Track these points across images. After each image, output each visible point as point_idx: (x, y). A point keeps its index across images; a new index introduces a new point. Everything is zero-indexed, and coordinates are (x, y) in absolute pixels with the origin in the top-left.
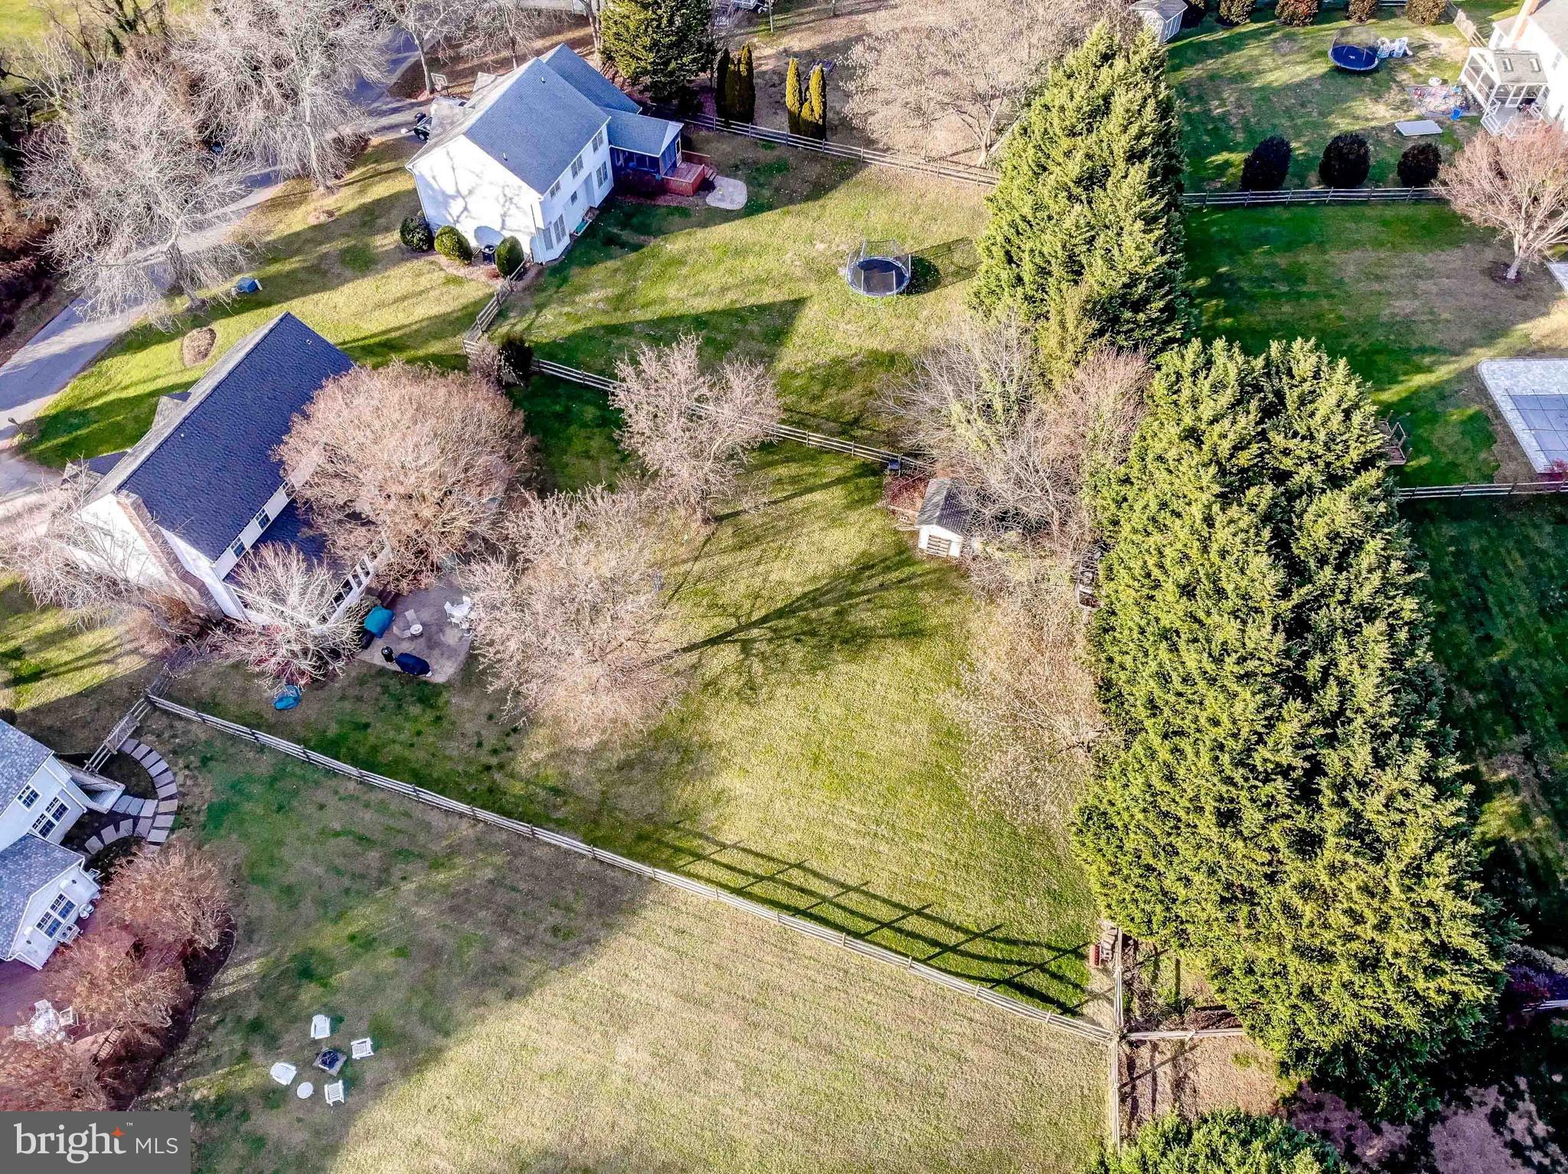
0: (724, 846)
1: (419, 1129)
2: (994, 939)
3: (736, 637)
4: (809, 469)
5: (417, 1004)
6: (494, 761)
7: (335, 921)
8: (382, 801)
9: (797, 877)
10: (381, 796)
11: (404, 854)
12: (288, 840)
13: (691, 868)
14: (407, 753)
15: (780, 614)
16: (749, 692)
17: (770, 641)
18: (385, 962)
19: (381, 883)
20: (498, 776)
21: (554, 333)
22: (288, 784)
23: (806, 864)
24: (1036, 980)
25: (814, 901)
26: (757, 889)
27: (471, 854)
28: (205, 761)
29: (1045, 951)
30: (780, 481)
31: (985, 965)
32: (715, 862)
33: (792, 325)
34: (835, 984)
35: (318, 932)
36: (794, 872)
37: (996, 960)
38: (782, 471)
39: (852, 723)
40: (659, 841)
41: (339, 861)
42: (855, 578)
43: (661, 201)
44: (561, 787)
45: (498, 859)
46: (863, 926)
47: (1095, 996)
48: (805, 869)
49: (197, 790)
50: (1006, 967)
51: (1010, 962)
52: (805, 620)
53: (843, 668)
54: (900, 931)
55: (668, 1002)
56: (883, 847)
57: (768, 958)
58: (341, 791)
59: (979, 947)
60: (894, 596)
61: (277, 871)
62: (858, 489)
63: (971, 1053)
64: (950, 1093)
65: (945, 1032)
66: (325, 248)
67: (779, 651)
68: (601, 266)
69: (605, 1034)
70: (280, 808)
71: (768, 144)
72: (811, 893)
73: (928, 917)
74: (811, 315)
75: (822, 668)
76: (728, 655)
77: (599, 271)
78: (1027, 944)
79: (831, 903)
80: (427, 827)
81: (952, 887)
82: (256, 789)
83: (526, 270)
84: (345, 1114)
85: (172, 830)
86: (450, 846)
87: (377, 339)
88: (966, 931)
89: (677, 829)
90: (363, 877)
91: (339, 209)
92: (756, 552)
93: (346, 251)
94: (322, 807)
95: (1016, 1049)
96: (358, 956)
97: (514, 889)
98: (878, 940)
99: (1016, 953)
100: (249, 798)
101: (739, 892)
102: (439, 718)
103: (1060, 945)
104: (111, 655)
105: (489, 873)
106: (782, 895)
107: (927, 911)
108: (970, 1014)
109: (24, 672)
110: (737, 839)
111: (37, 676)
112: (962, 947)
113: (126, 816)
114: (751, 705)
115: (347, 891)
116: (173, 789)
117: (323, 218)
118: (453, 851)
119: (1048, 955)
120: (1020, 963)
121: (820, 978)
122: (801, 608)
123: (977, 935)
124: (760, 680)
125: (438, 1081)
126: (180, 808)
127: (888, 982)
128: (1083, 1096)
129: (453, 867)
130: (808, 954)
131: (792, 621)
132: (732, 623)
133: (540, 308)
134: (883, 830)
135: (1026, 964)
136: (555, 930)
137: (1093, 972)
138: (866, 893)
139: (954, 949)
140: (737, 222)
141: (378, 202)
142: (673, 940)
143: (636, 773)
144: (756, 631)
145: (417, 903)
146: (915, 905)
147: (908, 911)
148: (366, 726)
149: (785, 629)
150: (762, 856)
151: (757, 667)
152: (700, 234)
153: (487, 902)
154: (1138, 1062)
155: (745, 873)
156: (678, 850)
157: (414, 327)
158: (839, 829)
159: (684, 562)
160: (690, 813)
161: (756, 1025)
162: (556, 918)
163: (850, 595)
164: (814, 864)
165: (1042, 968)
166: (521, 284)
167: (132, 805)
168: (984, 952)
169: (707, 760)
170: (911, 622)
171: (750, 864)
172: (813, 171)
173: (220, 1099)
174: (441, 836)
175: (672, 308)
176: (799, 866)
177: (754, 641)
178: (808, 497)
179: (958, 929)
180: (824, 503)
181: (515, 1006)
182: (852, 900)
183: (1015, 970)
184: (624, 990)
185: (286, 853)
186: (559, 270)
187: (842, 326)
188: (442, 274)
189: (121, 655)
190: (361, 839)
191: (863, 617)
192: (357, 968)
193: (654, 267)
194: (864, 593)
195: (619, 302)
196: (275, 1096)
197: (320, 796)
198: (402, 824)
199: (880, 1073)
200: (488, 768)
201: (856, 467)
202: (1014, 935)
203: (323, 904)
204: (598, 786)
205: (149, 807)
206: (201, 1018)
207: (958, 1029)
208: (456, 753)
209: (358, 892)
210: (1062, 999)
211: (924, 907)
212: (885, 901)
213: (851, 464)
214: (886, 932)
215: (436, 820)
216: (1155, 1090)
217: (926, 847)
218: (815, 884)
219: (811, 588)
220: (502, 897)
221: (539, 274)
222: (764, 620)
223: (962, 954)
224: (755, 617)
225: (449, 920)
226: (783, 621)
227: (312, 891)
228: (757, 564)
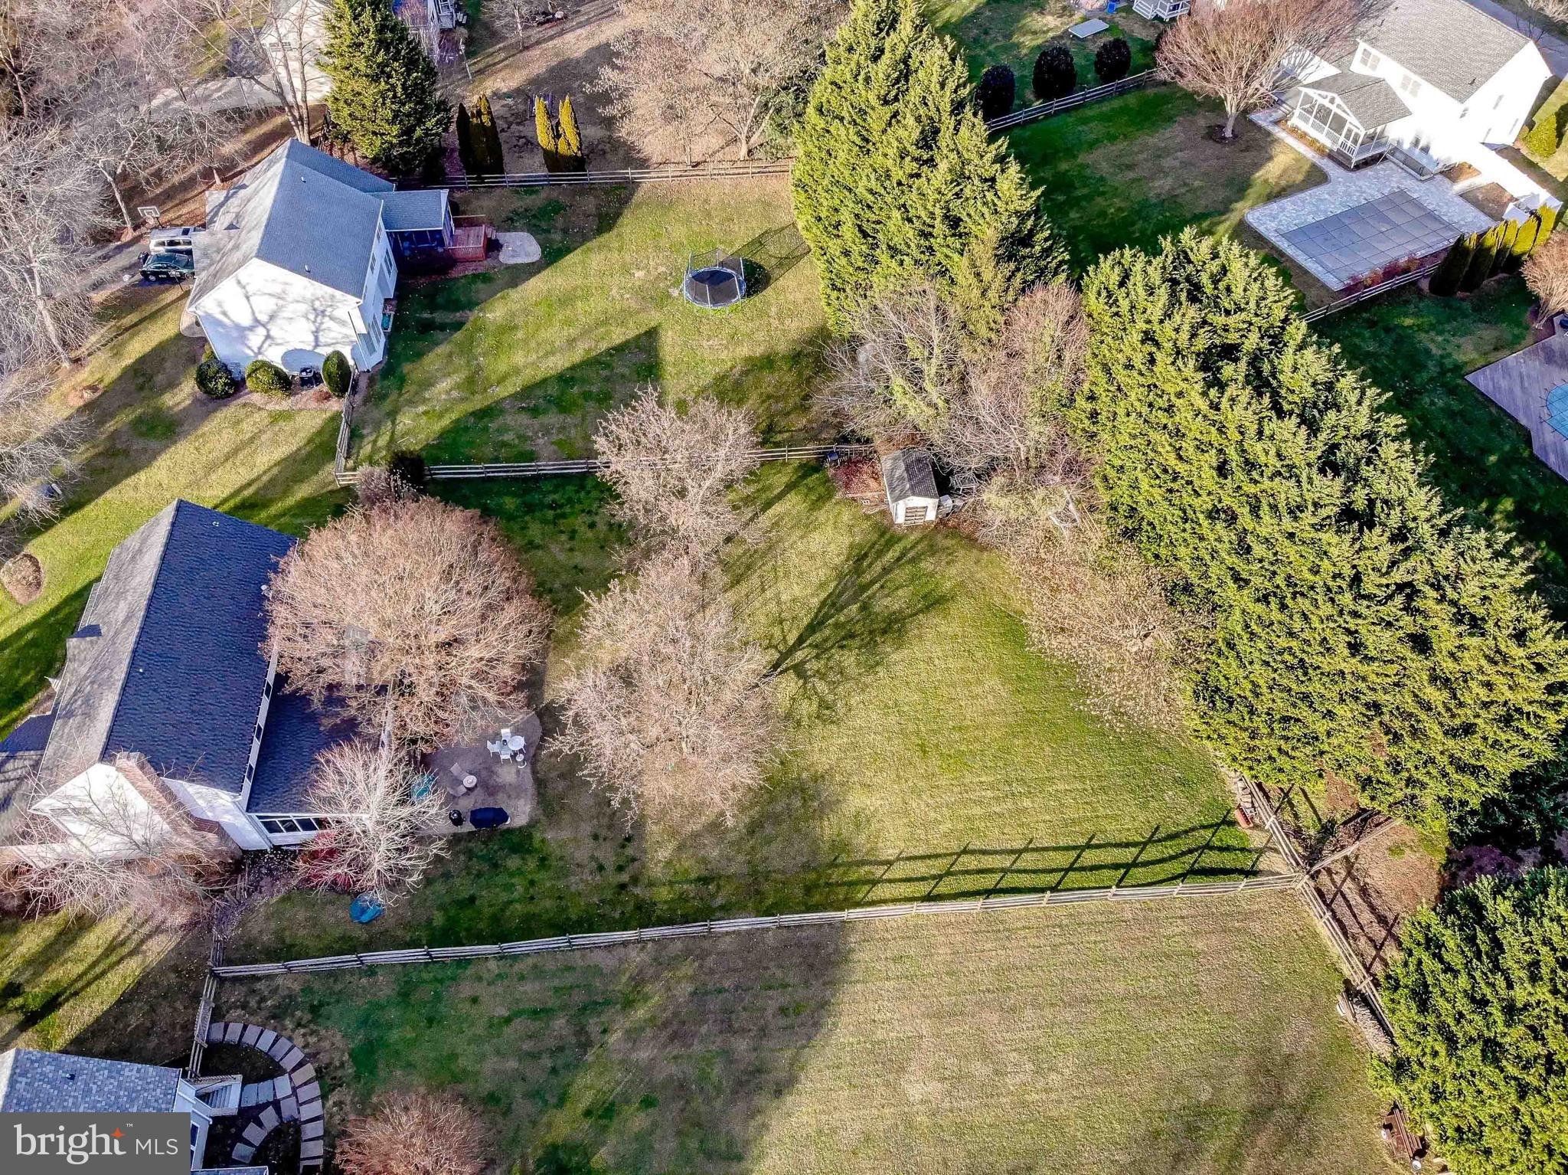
0: (890, 863)
2: (1159, 841)
3: (784, 666)
4: (754, 486)
5: (693, 1144)
6: (624, 878)
7: (560, 1105)
8: (535, 966)
9: (971, 862)
10: (530, 961)
11: (590, 1008)
12: (459, 1051)
13: (871, 896)
14: (531, 908)
15: (812, 628)
16: (827, 712)
17: (817, 657)
18: (638, 1121)
19: (585, 1045)
20: (637, 891)
21: (422, 436)
22: (425, 993)
23: (971, 847)
24: (1211, 859)
25: (997, 876)
26: (942, 889)
27: (657, 977)
28: (314, 1010)
29: (1202, 832)
31: (1166, 866)
32: (890, 881)
33: (657, 356)
34: (1058, 940)
35: (549, 1125)
36: (964, 859)
37: (1172, 858)
40: (828, 884)
41: (527, 1045)
42: (858, 570)
43: (455, 273)
44: (706, 873)
45: (688, 968)
46: (1051, 879)
47: (1261, 852)
48: (973, 852)
49: (326, 1044)
50: (1182, 859)
51: (1183, 854)
52: (837, 625)
53: (895, 657)
54: (1083, 869)
55: (926, 1027)
56: (1026, 802)
57: (989, 946)
58: (485, 976)
59: (1152, 853)
60: (901, 575)
62: (810, 489)
63: (1199, 945)
64: (1204, 989)
65: (1169, 938)
66: (110, 426)
67: (831, 663)
68: (431, 355)
69: (888, 1084)
70: (431, 1021)
71: (528, 188)
72: (991, 871)
73: (1098, 846)
74: (669, 341)
75: (878, 664)
76: (787, 685)
77: (433, 360)
78: (1186, 832)
79: (1013, 872)
80: (597, 971)
81: (1101, 812)
82: (393, 1014)
83: (356, 381)
85: (324, 1097)
86: (631, 978)
87: (231, 503)
88: (1135, 844)
89: (837, 866)
90: (561, 1049)
91: (101, 380)
92: (755, 580)
93: (139, 420)
94: (475, 1000)
95: (1229, 925)
96: (605, 1129)
97: (720, 991)
98: (1070, 885)
99: (1183, 844)
100: (390, 1026)
101: (929, 898)
102: (543, 860)
103: (1211, 821)
104: (131, 945)
105: (685, 989)
106: (968, 883)
107: (1094, 842)
108: (1179, 913)
109: (34, 1005)
110: (897, 851)
111: (52, 1004)
112: (1140, 860)
113: (261, 1107)
114: (836, 724)
115: (554, 1071)
116: (297, 1055)
117: (88, 395)
119: (1208, 833)
120: (1191, 851)
121: (1043, 941)
122: (827, 617)
123: (1145, 844)
124: (831, 697)
126: (318, 1070)
127: (1100, 918)
128: (1301, 938)
129: (646, 998)
130: (1019, 925)
131: (827, 632)
132: (773, 654)
133: (392, 415)
134: (1018, 788)
135: (1196, 850)
136: (783, 1011)
137: (1248, 832)
138: (1036, 850)
139: (1135, 864)
140: (544, 273)
141: (142, 360)
142: (895, 969)
143: (769, 830)
144: (799, 653)
145: (633, 1049)
146: (1082, 841)
147: (1079, 849)
148: (472, 899)
149: (825, 640)
150: (929, 857)
151: (821, 687)
152: (514, 294)
153: (702, 1016)
154: (1324, 889)
155: (923, 879)
156: (851, 884)
157: (265, 478)
160: (841, 846)
161: (1013, 1010)
162: (777, 999)
163: (864, 588)
164: (977, 844)
165: (1208, 847)
166: (360, 398)
167: (261, 1092)
168: (1159, 856)
169: (828, 790)
170: (930, 593)
171: (922, 868)
172: (589, 204)
174: (616, 974)
175: (529, 376)
176: (965, 851)
177: (803, 662)
178: (770, 512)
179: (1127, 845)
180: (787, 513)
181: (789, 1099)
182: (1028, 861)
183: (1189, 859)
184: (880, 1034)
185: (464, 1063)
186: (390, 370)
187: (705, 343)
188: (264, 414)
190: (536, 1014)
191: (887, 604)
192: (612, 1139)
193: (486, 342)
194: (872, 583)
195: (472, 383)
197: (466, 990)
198: (569, 979)
199: (1138, 999)
200: (623, 887)
201: (796, 470)
202: (1172, 829)
203: (535, 1094)
204: (741, 858)
205: (283, 1086)
207: (1177, 930)
208: (581, 886)
209: (567, 1066)
210: (1239, 866)
211: (1091, 839)
212: (1055, 849)
213: (789, 469)
214: (1071, 874)
215: (598, 958)
216: (1350, 906)
217: (1061, 787)
218: (988, 862)
219: (823, 595)
220: (714, 1004)
221: (372, 381)
222: (800, 640)
223: (1145, 864)
224: (792, 639)
225: (675, 1050)
226: (818, 635)
227: (518, 1091)
228: (763, 590)
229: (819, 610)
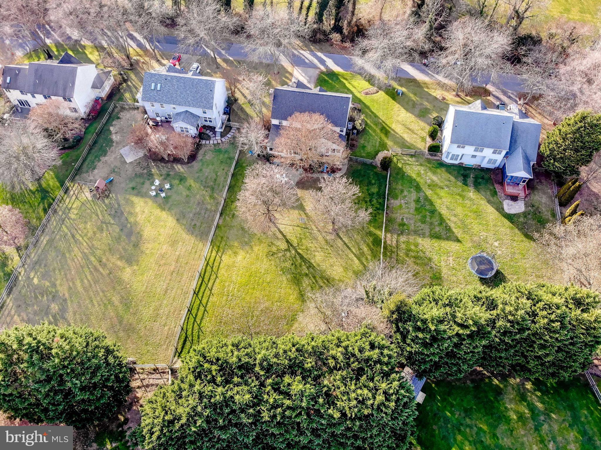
0: (221, 257)
2: (199, 332)
3: (290, 247)
4: (369, 257)
5: (175, 203)
7: (194, 181)
8: (226, 180)
9: (213, 277)
11: (213, 189)
12: (213, 166)
13: (214, 251)
15: (302, 257)
16: (271, 254)
17: (291, 256)
18: (185, 193)
19: (205, 187)
21: (409, 172)
22: (228, 161)
24: (188, 344)
25: (206, 282)
26: (209, 268)
27: (214, 202)
30: (360, 249)
31: (190, 330)
32: (216, 256)
34: (183, 291)
35: (191, 179)
36: (215, 276)
37: (192, 333)
38: (365, 249)
39: (265, 284)
40: (221, 242)
41: (209, 177)
43: (497, 185)
44: (235, 216)
45: (213, 208)
46: (199, 295)
48: (216, 279)
49: (224, 145)
50: (191, 336)
52: (301, 266)
53: (284, 279)
54: (199, 306)
55: (177, 253)
56: (225, 298)
57: (190, 274)
58: (228, 171)
59: (196, 327)
61: (205, 166)
63: (166, 328)
64: (155, 323)
65: (171, 321)
66: (426, 103)
67: (288, 260)
68: (450, 176)
69: (169, 242)
70: (222, 162)
71: (555, 215)
72: (209, 281)
73: (204, 313)
75: (284, 273)
76: (283, 245)
78: (198, 341)
79: (206, 287)
80: (221, 191)
82: (226, 156)
85: (213, 144)
86: (216, 198)
88: (200, 323)
89: (225, 245)
90: (206, 183)
91: (447, 100)
92: (326, 247)
93: (427, 109)
94: (223, 169)
95: (168, 340)
96: (186, 188)
97: (205, 213)
98: (196, 300)
99: (195, 338)
100: (224, 155)
101: (208, 264)
105: (209, 207)
106: (207, 274)
107: (206, 312)
110: (223, 260)
113: (215, 135)
114: (266, 255)
115: (202, 181)
116: (224, 140)
117: (441, 98)
118: (214, 198)
120: (192, 340)
121: (185, 287)
122: (306, 263)
123: (199, 327)
124: (275, 256)
126: (219, 143)
128: (155, 359)
129: (210, 200)
131: (299, 261)
132: (295, 245)
133: (420, 165)
134: (230, 298)
135: (192, 342)
136: (195, 225)
138: (210, 296)
139: (195, 320)
140: (497, 213)
142: (194, 250)
143: (241, 232)
144: (294, 252)
145: (200, 195)
146: (207, 309)
147: (205, 307)
149: (296, 260)
150: (219, 267)
151: (280, 255)
152: (484, 202)
153: (201, 209)
154: (165, 375)
155: (213, 263)
156: (219, 247)
157: (397, 136)
158: (229, 286)
159: (317, 228)
160: (231, 247)
161: (172, 274)
162: (198, 224)
163: (314, 277)
164: (218, 281)
166: (429, 157)
167: (218, 135)
168: (195, 329)
169: (247, 248)
171: (216, 264)
173: (152, 174)
175: (437, 202)
176: (217, 277)
177: (290, 251)
178: (355, 258)
179: (201, 321)
180: (354, 264)
181: (175, 221)
182: (207, 292)
183: (190, 339)
184: (180, 243)
185: (210, 166)
186: (442, 164)
187: (451, 258)
188: (425, 135)
190: (216, 180)
191: (306, 282)
192: (183, 189)
194: (316, 281)
195: (432, 186)
196: (152, 184)
197: (226, 168)
198: (221, 186)
199: (161, 305)
202: (201, 337)
203: (198, 177)
204: (236, 224)
205: (219, 138)
206: (169, 165)
209: (202, 183)
210: (183, 353)
212: (208, 301)
214: (199, 302)
215: (223, 192)
216: (156, 379)
218: (211, 281)
220: (203, 212)
221: (438, 160)
222: (299, 254)
223: (194, 323)
224: (299, 251)
225: (196, 202)
226: (299, 259)
227: (201, 175)
228: (321, 248)
229: (309, 262)
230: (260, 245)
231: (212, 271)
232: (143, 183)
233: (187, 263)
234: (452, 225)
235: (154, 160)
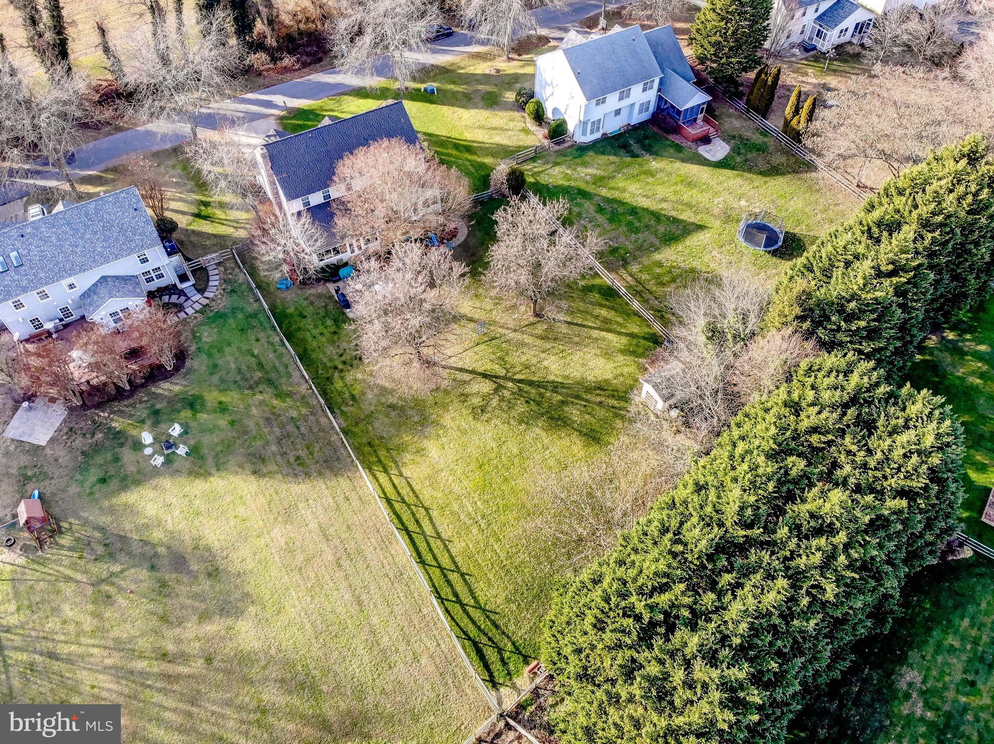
0: (401, 475)
1: (174, 501)
2: (488, 617)
3: (498, 381)
4: (619, 319)
5: (219, 448)
6: (340, 366)
7: (220, 391)
8: (282, 354)
9: (421, 514)
10: (284, 351)
11: (270, 382)
12: (233, 345)
13: (378, 474)
14: (310, 339)
15: (531, 383)
16: (479, 411)
17: (513, 393)
18: (223, 422)
19: (251, 388)
20: (336, 375)
21: (551, 180)
22: (254, 322)
23: (431, 511)
24: (491, 654)
25: (418, 530)
26: (397, 506)
27: (295, 401)
28: (233, 291)
29: (510, 644)
30: (597, 317)
31: (471, 626)
32: (391, 479)
33: (685, 237)
34: (391, 575)
35: (210, 391)
36: (422, 510)
37: (479, 628)
38: (604, 312)
39: (516, 461)
40: (375, 451)
41: (244, 367)
42: (589, 390)
43: (672, 137)
44: (357, 397)
45: (304, 411)
46: (429, 558)
47: (514, 687)
48: (428, 513)
49: (219, 301)
50: (482, 636)
51: (485, 634)
52: (541, 395)
53: (538, 431)
54: (445, 576)
55: (313, 525)
56: (475, 531)
57: (373, 540)
58: (271, 338)
59: (476, 614)
60: (601, 413)
61: (217, 355)
62: (637, 345)
63: (424, 661)
64: (395, 670)
65: (421, 640)
66: (480, 87)
67: (513, 401)
69: (276, 519)
70: (242, 330)
71: (765, 133)
72: (420, 526)
73: (465, 580)
74: (701, 237)
75: (527, 424)
76: (486, 387)
78: (504, 633)
79: (425, 537)
80: (289, 375)
81: (491, 576)
82: (240, 316)
83: (564, 141)
84: (156, 472)
85: (197, 312)
86: (291, 391)
87: (465, 143)
88: (477, 601)
89: (388, 451)
90: (246, 380)
91: (504, 71)
92: (548, 345)
93: (489, 93)
95: (447, 677)
96: (215, 412)
97: (298, 428)
98: (430, 572)
99: (493, 632)
100: (235, 318)
101: (389, 501)
102: (335, 333)
103: (521, 648)
104: (239, 225)
105: (294, 414)
106: (406, 517)
107: (467, 577)
108: (441, 642)
109: (203, 213)
110: (410, 476)
111: (205, 218)
112: (467, 608)
113: (185, 295)
114: (474, 418)
115: (235, 382)
116: (211, 295)
117: (493, 72)
118: (290, 395)
119: (509, 646)
120: (490, 639)
121: (388, 568)
122: (543, 387)
123: (480, 608)
124: (489, 409)
125: (199, 486)
126: (207, 305)
127: (416, 595)
128: (459, 727)
129: (284, 402)
130: (393, 552)
131: (533, 391)
132: (503, 373)
133: (556, 164)
134: (483, 524)
135: (493, 642)
136: (298, 458)
137: (526, 675)
138: (446, 546)
139: (463, 605)
140: (705, 168)
141: (525, 75)
142: (341, 499)
143: (393, 414)
144: (511, 384)
145: (256, 406)
146: (464, 570)
147: (458, 569)
148: (305, 317)
149: (527, 392)
150: (414, 493)
151: (495, 402)
153: (282, 426)
155: (399, 494)
156: (380, 461)
158: (462, 506)
159: (508, 329)
160: (401, 448)
161: (340, 566)
162: (303, 453)
163: (577, 397)
164: (435, 514)
165: (500, 651)
166: (557, 148)
167: (192, 292)
168: (476, 619)
169: (429, 430)
170: (597, 432)
171: (405, 491)
172: (779, 159)
173: (119, 432)
174: (291, 385)
175: (627, 197)
176: (427, 509)
177: (505, 388)
178: (604, 334)
179: (474, 598)
180: (610, 342)
181: (253, 478)
182: (436, 544)
183: (484, 640)
184: (301, 506)
185: (227, 350)
186: (582, 149)
187: (715, 253)
188: (523, 125)
189: (241, 228)
190: (261, 365)
191: (574, 413)
192: (211, 416)
194: (586, 401)
195: (599, 181)
196: (138, 445)
197: (261, 335)
198: (281, 369)
199: (373, 632)
200: (336, 368)
201: (648, 333)
202: (501, 623)
203: (222, 380)
204: (372, 408)
205: (197, 297)
206: (141, 395)
207: (428, 644)
208: (329, 352)
209: (239, 386)
210: (496, 674)
211: (467, 574)
212: (451, 557)
213: (647, 330)
214: (438, 571)
215: (296, 375)
217: (496, 547)
218: (425, 523)
219: (559, 380)
220: (290, 428)
221: (572, 146)
222: (520, 381)
223: (465, 611)
224: (517, 377)
225: (262, 422)
226: (529, 388)
227: (223, 373)
228: (543, 352)
229: (548, 382)
230: (448, 411)
231: (408, 506)
232: (117, 459)
233: (348, 527)
234: (673, 213)
235: (99, 406)
